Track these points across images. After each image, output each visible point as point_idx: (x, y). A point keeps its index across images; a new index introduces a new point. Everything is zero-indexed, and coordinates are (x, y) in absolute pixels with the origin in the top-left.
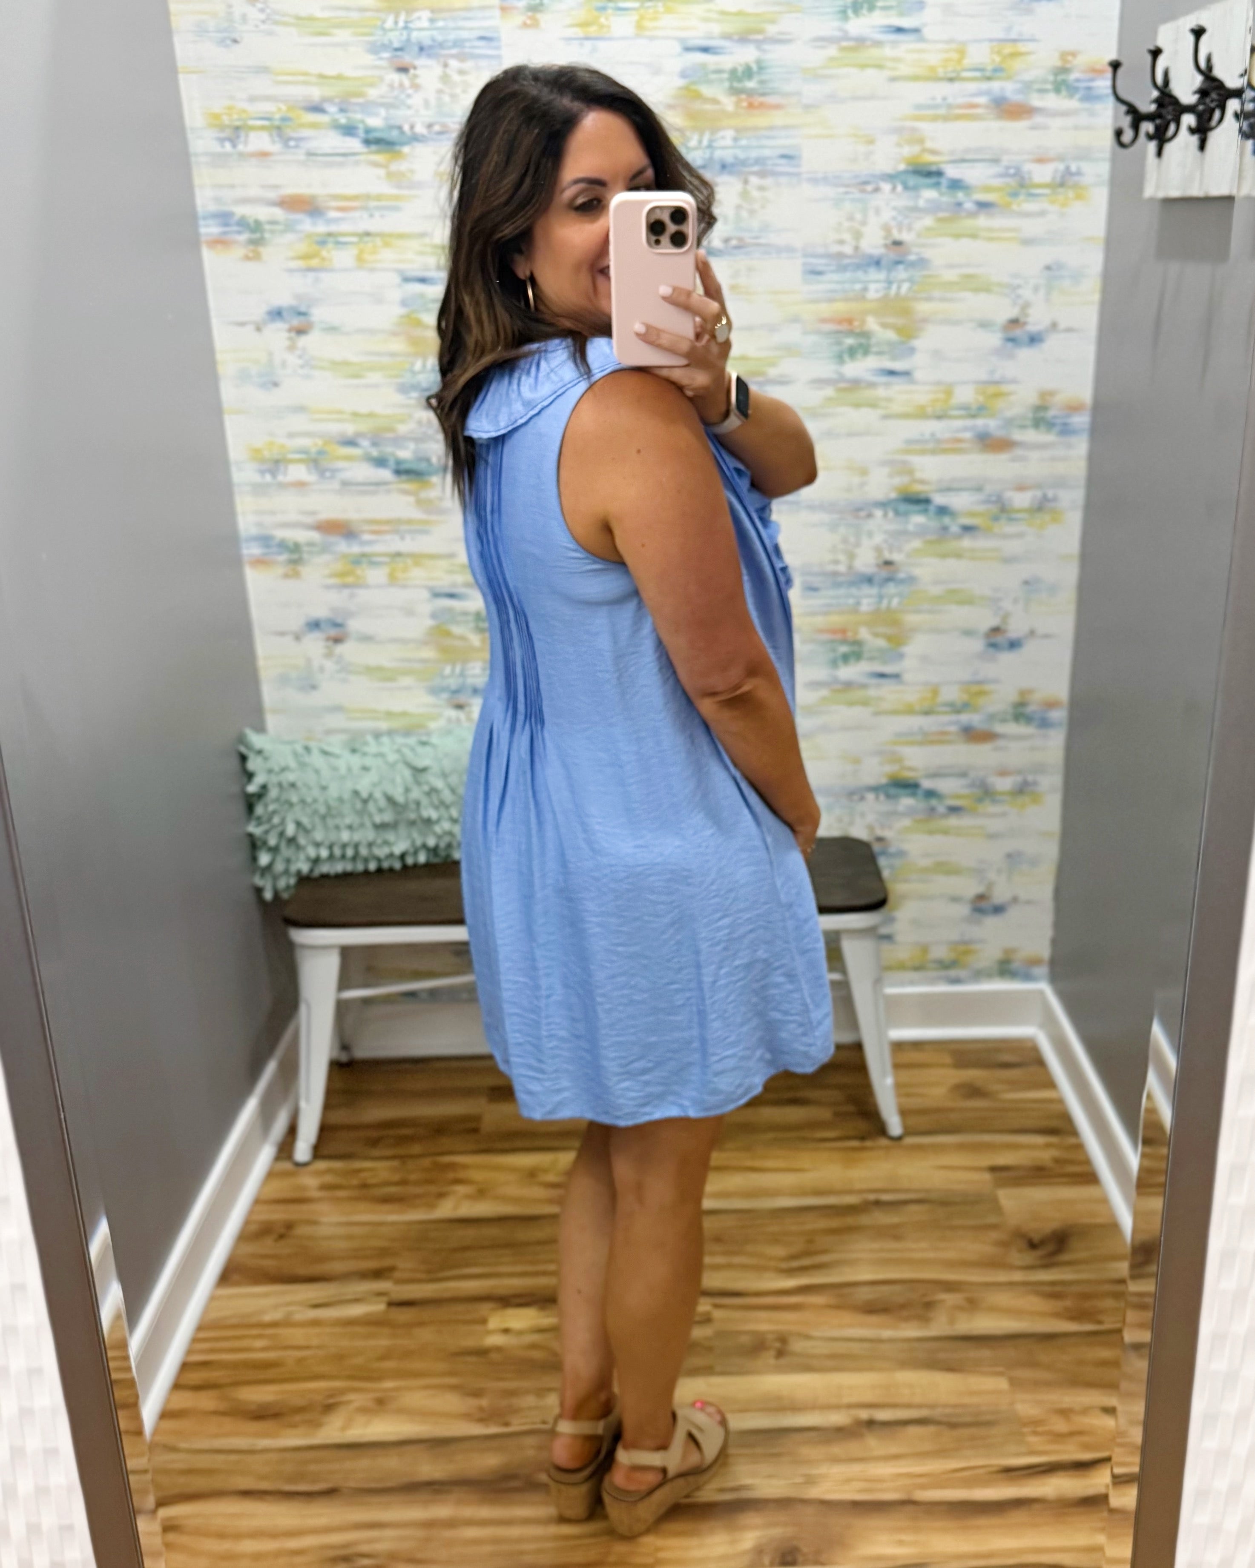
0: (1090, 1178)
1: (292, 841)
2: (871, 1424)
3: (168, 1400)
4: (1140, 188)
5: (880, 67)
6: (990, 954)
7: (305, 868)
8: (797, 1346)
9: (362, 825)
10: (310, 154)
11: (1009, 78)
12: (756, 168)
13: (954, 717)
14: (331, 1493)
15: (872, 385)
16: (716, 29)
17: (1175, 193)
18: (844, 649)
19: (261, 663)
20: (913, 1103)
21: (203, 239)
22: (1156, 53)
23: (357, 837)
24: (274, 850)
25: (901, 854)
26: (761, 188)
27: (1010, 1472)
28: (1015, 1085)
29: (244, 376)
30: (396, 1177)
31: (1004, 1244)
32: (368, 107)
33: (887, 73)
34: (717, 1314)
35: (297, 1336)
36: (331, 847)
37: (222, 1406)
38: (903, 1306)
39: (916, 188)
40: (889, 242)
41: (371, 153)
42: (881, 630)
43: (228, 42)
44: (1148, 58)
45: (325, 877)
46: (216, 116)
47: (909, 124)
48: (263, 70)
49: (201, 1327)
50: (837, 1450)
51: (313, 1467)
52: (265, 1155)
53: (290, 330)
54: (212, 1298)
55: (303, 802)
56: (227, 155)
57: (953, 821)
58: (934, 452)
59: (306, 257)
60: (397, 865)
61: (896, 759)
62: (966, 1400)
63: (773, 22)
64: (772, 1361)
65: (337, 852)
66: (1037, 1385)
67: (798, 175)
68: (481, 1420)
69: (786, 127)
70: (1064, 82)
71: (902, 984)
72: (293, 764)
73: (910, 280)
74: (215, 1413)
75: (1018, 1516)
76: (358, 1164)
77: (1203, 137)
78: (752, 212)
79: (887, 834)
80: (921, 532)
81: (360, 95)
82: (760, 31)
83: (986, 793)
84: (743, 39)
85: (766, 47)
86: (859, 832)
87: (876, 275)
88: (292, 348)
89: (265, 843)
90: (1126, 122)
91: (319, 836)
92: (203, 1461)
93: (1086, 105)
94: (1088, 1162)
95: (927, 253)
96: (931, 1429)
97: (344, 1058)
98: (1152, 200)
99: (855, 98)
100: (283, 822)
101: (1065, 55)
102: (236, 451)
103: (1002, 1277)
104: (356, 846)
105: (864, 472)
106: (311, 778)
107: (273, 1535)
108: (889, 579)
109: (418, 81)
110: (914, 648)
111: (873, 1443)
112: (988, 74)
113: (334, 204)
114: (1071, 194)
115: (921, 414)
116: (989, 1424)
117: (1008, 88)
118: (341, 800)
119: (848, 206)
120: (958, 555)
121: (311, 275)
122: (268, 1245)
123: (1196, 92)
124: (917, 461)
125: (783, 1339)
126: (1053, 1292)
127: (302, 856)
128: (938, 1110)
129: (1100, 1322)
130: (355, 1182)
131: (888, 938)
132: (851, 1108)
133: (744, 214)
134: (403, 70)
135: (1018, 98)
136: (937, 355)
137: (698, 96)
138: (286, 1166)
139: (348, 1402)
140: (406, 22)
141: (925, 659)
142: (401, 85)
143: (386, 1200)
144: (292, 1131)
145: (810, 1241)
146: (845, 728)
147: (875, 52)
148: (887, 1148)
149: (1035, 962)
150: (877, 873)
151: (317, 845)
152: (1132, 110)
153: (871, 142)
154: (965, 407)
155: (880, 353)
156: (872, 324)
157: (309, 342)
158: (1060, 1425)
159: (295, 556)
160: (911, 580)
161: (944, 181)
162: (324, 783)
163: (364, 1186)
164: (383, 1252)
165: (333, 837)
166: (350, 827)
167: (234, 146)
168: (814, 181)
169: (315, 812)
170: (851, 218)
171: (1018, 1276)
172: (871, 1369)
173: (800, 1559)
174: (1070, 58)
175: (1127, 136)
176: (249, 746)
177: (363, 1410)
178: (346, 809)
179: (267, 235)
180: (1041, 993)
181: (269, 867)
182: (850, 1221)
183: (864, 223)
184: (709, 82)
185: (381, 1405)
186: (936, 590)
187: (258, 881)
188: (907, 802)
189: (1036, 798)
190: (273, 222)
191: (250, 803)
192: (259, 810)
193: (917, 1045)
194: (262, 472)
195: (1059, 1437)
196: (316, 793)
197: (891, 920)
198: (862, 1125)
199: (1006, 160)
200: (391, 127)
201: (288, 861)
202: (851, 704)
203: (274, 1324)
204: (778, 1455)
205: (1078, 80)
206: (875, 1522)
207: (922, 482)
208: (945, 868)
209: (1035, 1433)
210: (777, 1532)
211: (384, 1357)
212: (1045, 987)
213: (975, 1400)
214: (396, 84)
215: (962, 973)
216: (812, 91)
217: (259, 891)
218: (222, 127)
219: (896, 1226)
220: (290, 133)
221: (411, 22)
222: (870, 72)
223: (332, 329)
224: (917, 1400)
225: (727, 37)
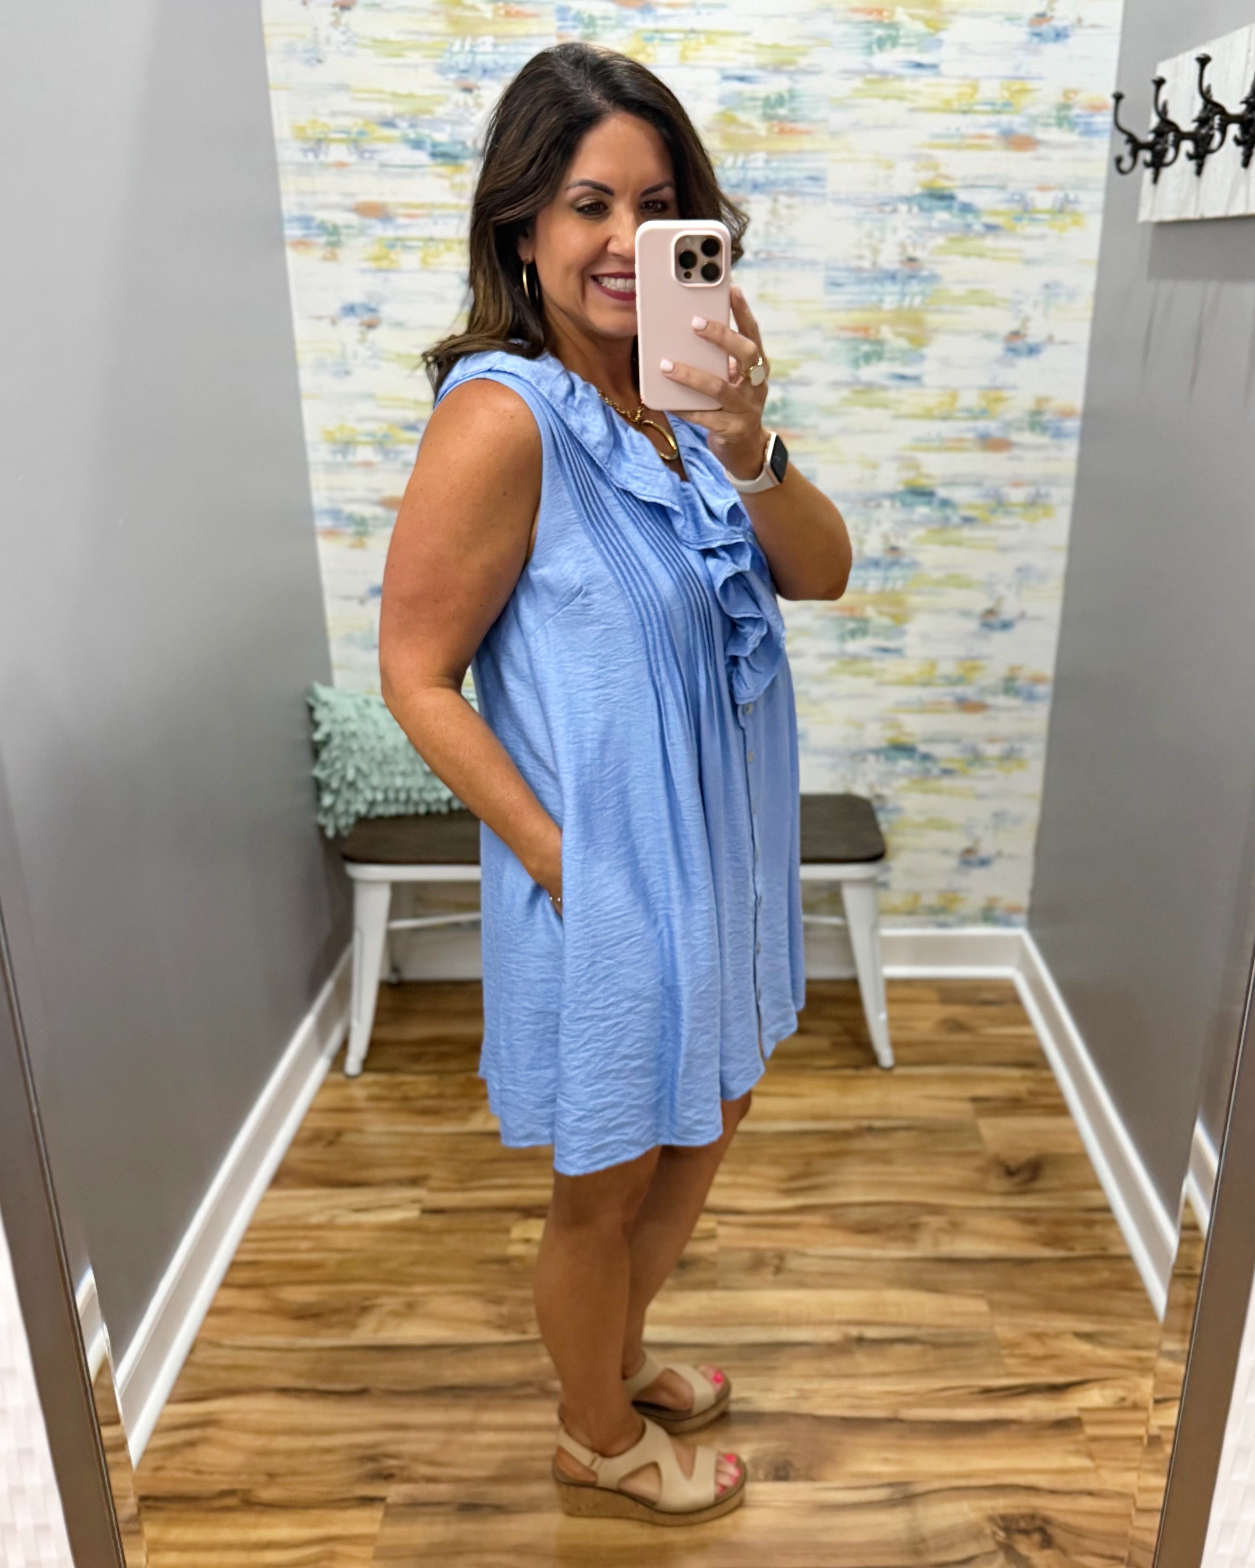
0: (1061, 1109)
1: (352, 785)
2: (860, 1340)
3: (215, 1299)
4: (1135, 213)
5: (901, 98)
6: (975, 902)
7: (362, 809)
8: (793, 1263)
9: (414, 772)
10: (383, 165)
11: (1016, 113)
12: (785, 189)
13: (949, 689)
14: (361, 1393)
15: (884, 388)
16: (753, 60)
17: (1170, 216)
18: (851, 625)
19: (331, 623)
20: (904, 1036)
21: (288, 240)
22: (1160, 83)
23: (409, 782)
24: (336, 792)
25: (898, 810)
26: (789, 207)
27: (989, 1393)
28: (995, 1021)
29: (320, 365)
30: (434, 1091)
31: (983, 1171)
32: (436, 123)
33: (907, 105)
34: (722, 1231)
35: (339, 1239)
36: (386, 791)
37: (265, 1305)
38: (891, 1227)
39: (930, 210)
40: (904, 258)
41: (437, 165)
42: (886, 609)
43: (314, 62)
44: (1152, 88)
45: (380, 818)
46: (302, 129)
47: (925, 151)
48: (343, 87)
49: (252, 1227)
50: (829, 1365)
51: (347, 1368)
52: (321, 1067)
53: (362, 324)
54: (263, 1200)
55: (362, 749)
56: (309, 165)
57: (946, 782)
58: (939, 450)
59: (378, 259)
60: (444, 809)
61: (895, 725)
62: (949, 1321)
63: (803, 54)
64: (770, 1277)
65: (391, 795)
66: (1016, 1308)
67: (823, 195)
68: (500, 1328)
69: (813, 152)
70: (1066, 118)
71: (895, 926)
72: (353, 714)
73: (923, 293)
74: (260, 1312)
75: (997, 1437)
76: (401, 1078)
77: (1200, 162)
78: (780, 228)
79: (886, 792)
80: (925, 522)
81: (430, 112)
82: (793, 63)
83: (976, 758)
84: (777, 69)
85: (798, 77)
86: (861, 790)
87: (891, 288)
88: (362, 341)
89: (328, 786)
90: (1125, 150)
91: (375, 780)
92: (244, 1358)
93: (1085, 139)
94: (1059, 1094)
95: (939, 270)
96: (917, 1348)
97: (394, 979)
98: (1146, 223)
99: (877, 127)
100: (344, 768)
101: (1067, 93)
102: (312, 433)
103: (983, 1202)
104: (408, 791)
105: (874, 466)
106: (370, 728)
107: (307, 1432)
108: (894, 564)
109: (481, 100)
110: (915, 627)
111: (863, 1361)
112: (998, 108)
113: (402, 211)
114: (1069, 220)
115: (929, 415)
116: (971, 1345)
117: (1015, 122)
118: (395, 749)
119: (867, 225)
120: (958, 543)
121: (381, 276)
122: (318, 1151)
123: (1195, 121)
124: (922, 457)
125: (781, 1256)
126: (1028, 1218)
127: (360, 798)
128: (927, 1043)
129: (1071, 1249)
130: (397, 1094)
131: (884, 885)
132: (846, 1039)
133: (773, 230)
134: (468, 90)
135: (1023, 131)
136: (945, 362)
137: (733, 121)
138: (338, 1077)
139: (382, 1305)
140: (472, 46)
141: (925, 637)
142: (466, 105)
143: (425, 1112)
144: (345, 1045)
145: (808, 1164)
146: (850, 696)
147: (896, 85)
148: (879, 1078)
149: (1015, 910)
150: (875, 828)
151: (374, 789)
152: (1132, 139)
153: (890, 166)
154: (968, 410)
155: (892, 359)
156: (886, 332)
157: (378, 335)
158: (1036, 1349)
159: (361, 529)
160: (914, 565)
161: (956, 205)
162: (381, 733)
163: (406, 1099)
164: (420, 1161)
165: (388, 781)
166: (404, 774)
167: (316, 156)
168: (838, 201)
169: (373, 759)
170: (870, 235)
171: (996, 1202)
172: (861, 1287)
173: (792, 1474)
174: (1072, 95)
175: (1127, 163)
176: (317, 699)
177: (395, 1314)
178: (400, 757)
179: (343, 238)
180: (1019, 939)
181: (331, 809)
182: (844, 1145)
183: (882, 240)
184: (744, 108)
185: (410, 1310)
186: (937, 575)
187: (322, 820)
188: (904, 764)
189: (1021, 764)
190: (348, 227)
191: (316, 749)
192: (324, 756)
193: (908, 982)
194: (334, 453)
195: (1036, 1360)
196: (374, 742)
197: (887, 869)
198: (857, 1055)
199: (1012, 187)
200: (455, 143)
201: (348, 803)
202: (856, 674)
203: (318, 1227)
204: (774, 1368)
205: (1078, 116)
206: (864, 1439)
207: (928, 476)
208: (937, 824)
209: (1013, 1356)
210: (771, 1445)
211: (415, 1263)
212: (1022, 933)
213: (957, 1321)
214: (461, 103)
215: (950, 919)
216: (838, 119)
217: (322, 829)
218: (306, 139)
219: (884, 1152)
220: (365, 146)
221: (477, 46)
222: (892, 103)
223: (398, 325)
224: (904, 1318)
225: (762, 67)
